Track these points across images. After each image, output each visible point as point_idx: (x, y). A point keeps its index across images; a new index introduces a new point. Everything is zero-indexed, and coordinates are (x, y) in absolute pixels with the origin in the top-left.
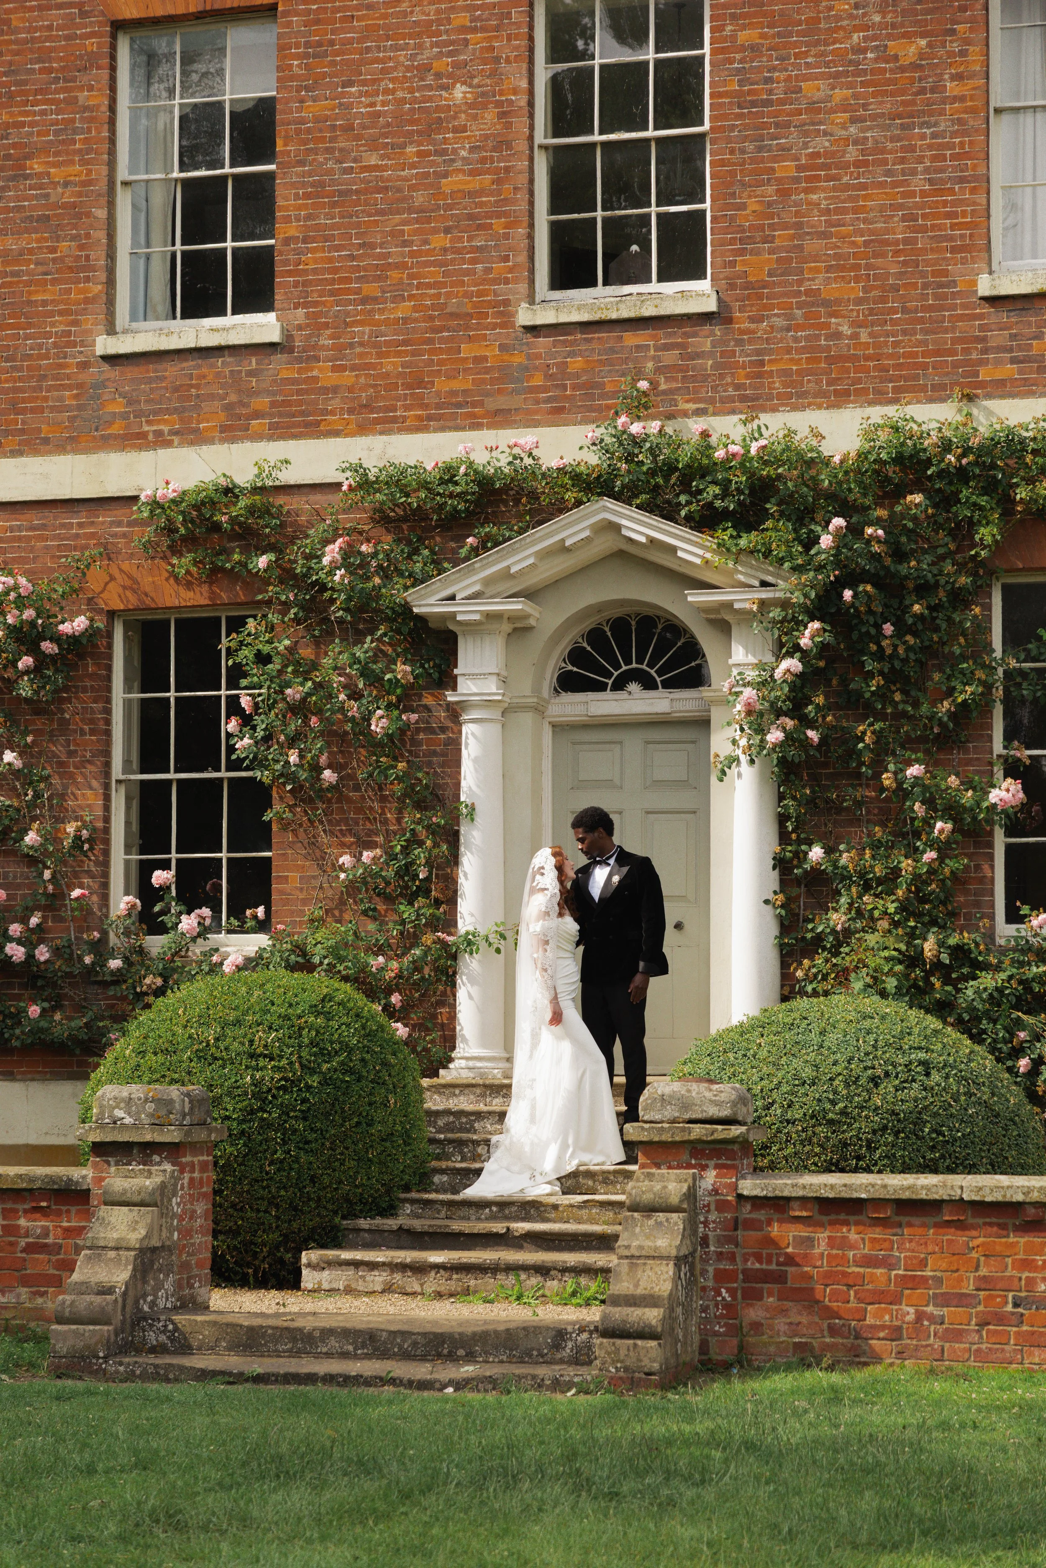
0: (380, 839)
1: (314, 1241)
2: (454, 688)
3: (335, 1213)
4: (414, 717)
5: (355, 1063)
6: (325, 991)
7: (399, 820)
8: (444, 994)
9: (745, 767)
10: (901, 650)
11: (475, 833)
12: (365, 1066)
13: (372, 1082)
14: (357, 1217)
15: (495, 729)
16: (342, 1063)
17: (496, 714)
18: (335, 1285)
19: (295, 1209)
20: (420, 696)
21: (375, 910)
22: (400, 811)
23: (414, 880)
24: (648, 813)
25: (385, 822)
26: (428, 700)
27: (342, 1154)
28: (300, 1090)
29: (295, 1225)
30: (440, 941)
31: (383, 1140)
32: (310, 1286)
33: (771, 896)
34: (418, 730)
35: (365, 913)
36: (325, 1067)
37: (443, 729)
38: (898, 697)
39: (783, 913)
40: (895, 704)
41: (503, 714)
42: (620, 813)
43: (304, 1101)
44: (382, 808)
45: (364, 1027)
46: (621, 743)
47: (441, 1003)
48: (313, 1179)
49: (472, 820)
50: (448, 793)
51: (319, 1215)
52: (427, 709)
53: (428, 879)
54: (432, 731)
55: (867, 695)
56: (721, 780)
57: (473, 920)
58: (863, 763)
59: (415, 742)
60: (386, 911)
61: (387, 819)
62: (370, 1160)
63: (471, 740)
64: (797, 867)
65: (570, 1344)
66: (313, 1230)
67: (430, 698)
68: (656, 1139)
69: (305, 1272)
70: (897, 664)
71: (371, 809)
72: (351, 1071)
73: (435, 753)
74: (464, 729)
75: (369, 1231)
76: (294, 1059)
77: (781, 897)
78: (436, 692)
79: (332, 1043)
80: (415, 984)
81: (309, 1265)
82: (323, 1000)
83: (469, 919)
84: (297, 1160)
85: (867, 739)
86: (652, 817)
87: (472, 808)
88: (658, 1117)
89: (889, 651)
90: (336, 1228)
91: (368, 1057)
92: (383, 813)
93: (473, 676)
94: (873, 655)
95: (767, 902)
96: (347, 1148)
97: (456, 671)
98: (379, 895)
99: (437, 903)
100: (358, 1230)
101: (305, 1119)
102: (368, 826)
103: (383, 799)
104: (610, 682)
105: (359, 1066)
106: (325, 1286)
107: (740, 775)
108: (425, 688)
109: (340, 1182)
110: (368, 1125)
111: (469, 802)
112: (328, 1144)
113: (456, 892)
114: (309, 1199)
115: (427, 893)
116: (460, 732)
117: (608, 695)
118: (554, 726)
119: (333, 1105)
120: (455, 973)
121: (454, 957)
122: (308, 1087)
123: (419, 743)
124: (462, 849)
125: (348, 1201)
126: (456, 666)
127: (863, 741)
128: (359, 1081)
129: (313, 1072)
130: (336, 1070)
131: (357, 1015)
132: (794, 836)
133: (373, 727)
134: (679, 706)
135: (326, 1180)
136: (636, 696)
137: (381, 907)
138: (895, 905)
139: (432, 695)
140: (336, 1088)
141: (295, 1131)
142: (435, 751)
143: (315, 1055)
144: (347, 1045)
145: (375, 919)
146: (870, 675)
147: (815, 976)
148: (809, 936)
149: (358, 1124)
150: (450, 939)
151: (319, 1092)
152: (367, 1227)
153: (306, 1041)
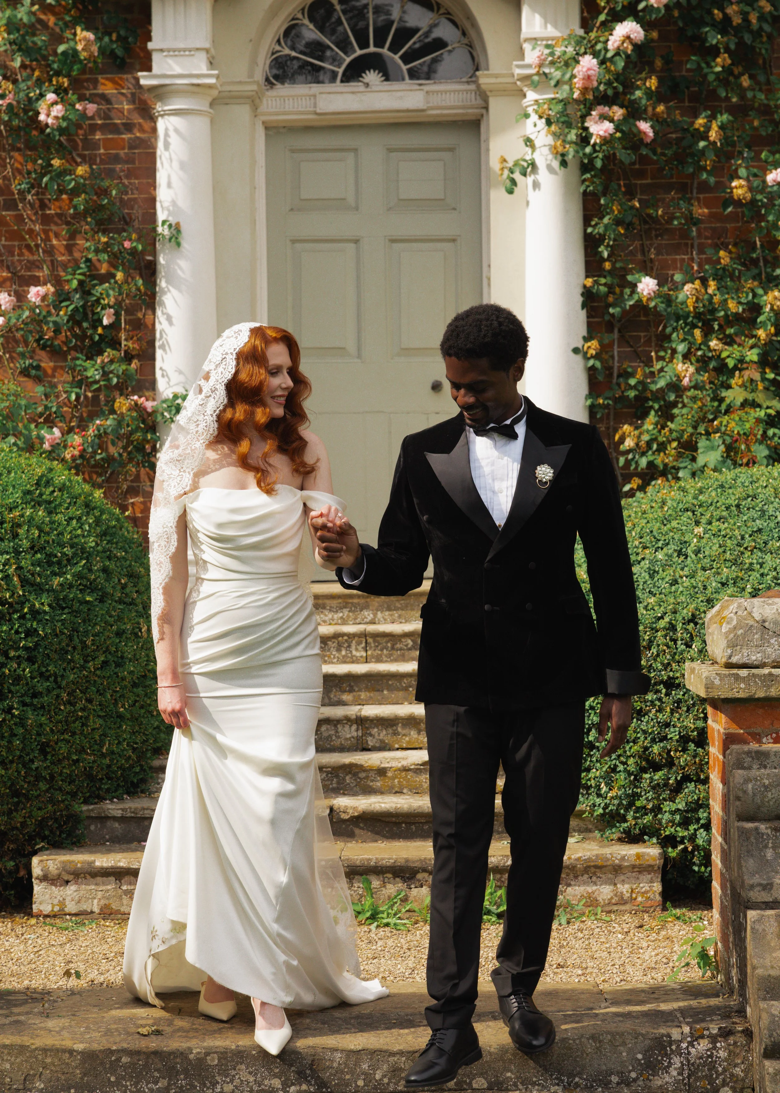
0: (45, 272)
1: (43, 839)
2: (149, 68)
3: (74, 795)
4: (91, 108)
5: (96, 576)
6: (39, 471)
7: (69, 249)
8: (137, 478)
9: (543, 175)
10: (753, 18)
11: (182, 263)
12: (108, 580)
13: (120, 601)
14: (102, 799)
15: (202, 124)
16: (79, 576)
17: (201, 104)
18: (85, 906)
19: (16, 793)
20: (95, 83)
21: (38, 368)
22: (73, 236)
23: (95, 328)
24: (393, 241)
25: (50, 251)
26: (107, 88)
27: (83, 710)
28: (23, 617)
29: (18, 818)
30: (137, 407)
31: (135, 685)
32: (47, 909)
33: (579, 343)
34: (93, 128)
35: (25, 372)
36: (56, 581)
37: (129, 127)
38: (745, 81)
39: (598, 364)
40: (742, 93)
41: (212, 105)
42: (356, 241)
43: (30, 633)
44: (46, 232)
45: (98, 521)
46: (355, 150)
47: (133, 491)
48: (44, 749)
49: (179, 244)
50: (137, 212)
51: (52, 801)
52: (105, 98)
53: (115, 326)
54: (115, 129)
55: (711, 78)
56: (511, 192)
57: (182, 378)
58: (704, 168)
59: (90, 145)
60: (55, 369)
61: (52, 247)
62: (120, 716)
63: (174, 139)
64: (614, 305)
65: (677, 1061)
66: (42, 824)
67: (110, 85)
68: (761, 694)
69: (38, 888)
70: (748, 38)
71: (31, 232)
72: (92, 587)
73: (116, 159)
74: (161, 124)
75: (122, 819)
76: (11, 571)
77: (594, 344)
78: (116, 77)
79: (62, 545)
80: (97, 465)
81: (45, 878)
82: (38, 484)
83: (175, 378)
84: (22, 721)
85: (713, 135)
86: (396, 246)
87: (176, 229)
88: (755, 657)
89: (737, 20)
90: (75, 819)
91: (111, 565)
92: (48, 239)
93: (175, 52)
94: (714, 25)
95: (576, 351)
96: (90, 701)
97: (150, 46)
98: (44, 348)
99: (128, 358)
100: (103, 819)
101: (31, 660)
102: (27, 256)
103: (46, 220)
104: (341, 71)
105: (101, 579)
106: (71, 907)
107: (536, 185)
108: (102, 72)
109: (82, 750)
110: (118, 665)
111: (172, 220)
112: (65, 696)
113: (151, 344)
114: (38, 778)
115: (115, 344)
116: (154, 130)
117: (338, 86)
118: (268, 128)
119: (71, 638)
120: (155, 450)
121: (153, 428)
122: (35, 613)
123: (95, 145)
124: (162, 283)
125: (90, 777)
126: (150, 39)
127: (706, 138)
128: (101, 601)
129: (39, 589)
130: (71, 586)
131: (87, 505)
132: (607, 265)
133: (42, 117)
134: (436, 100)
135: (63, 749)
136: (374, 88)
137: (47, 365)
138: (755, 351)
139: (112, 81)
140: (75, 613)
141: (18, 679)
142: (117, 156)
143: (39, 563)
144: (83, 550)
145: (38, 380)
146: (714, 52)
147: (649, 444)
148: (632, 394)
149: (105, 663)
150: (149, 405)
151: (52, 620)
152: (119, 813)
153: (26, 544)
